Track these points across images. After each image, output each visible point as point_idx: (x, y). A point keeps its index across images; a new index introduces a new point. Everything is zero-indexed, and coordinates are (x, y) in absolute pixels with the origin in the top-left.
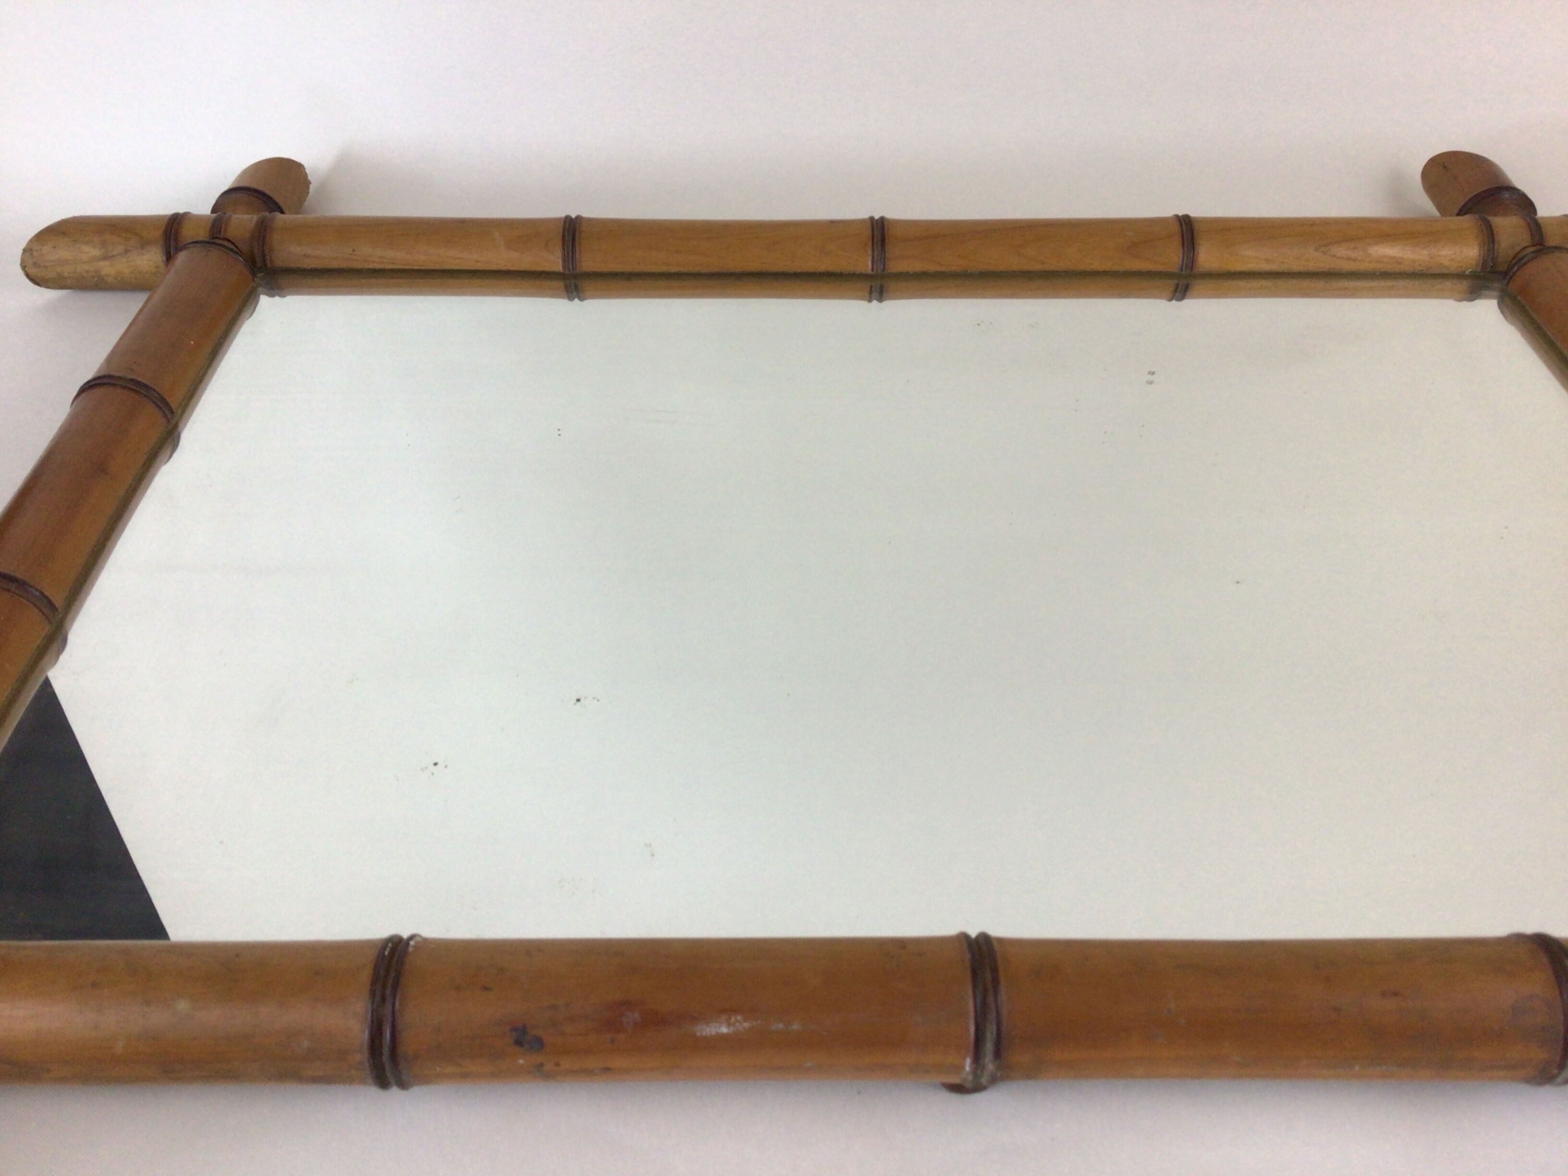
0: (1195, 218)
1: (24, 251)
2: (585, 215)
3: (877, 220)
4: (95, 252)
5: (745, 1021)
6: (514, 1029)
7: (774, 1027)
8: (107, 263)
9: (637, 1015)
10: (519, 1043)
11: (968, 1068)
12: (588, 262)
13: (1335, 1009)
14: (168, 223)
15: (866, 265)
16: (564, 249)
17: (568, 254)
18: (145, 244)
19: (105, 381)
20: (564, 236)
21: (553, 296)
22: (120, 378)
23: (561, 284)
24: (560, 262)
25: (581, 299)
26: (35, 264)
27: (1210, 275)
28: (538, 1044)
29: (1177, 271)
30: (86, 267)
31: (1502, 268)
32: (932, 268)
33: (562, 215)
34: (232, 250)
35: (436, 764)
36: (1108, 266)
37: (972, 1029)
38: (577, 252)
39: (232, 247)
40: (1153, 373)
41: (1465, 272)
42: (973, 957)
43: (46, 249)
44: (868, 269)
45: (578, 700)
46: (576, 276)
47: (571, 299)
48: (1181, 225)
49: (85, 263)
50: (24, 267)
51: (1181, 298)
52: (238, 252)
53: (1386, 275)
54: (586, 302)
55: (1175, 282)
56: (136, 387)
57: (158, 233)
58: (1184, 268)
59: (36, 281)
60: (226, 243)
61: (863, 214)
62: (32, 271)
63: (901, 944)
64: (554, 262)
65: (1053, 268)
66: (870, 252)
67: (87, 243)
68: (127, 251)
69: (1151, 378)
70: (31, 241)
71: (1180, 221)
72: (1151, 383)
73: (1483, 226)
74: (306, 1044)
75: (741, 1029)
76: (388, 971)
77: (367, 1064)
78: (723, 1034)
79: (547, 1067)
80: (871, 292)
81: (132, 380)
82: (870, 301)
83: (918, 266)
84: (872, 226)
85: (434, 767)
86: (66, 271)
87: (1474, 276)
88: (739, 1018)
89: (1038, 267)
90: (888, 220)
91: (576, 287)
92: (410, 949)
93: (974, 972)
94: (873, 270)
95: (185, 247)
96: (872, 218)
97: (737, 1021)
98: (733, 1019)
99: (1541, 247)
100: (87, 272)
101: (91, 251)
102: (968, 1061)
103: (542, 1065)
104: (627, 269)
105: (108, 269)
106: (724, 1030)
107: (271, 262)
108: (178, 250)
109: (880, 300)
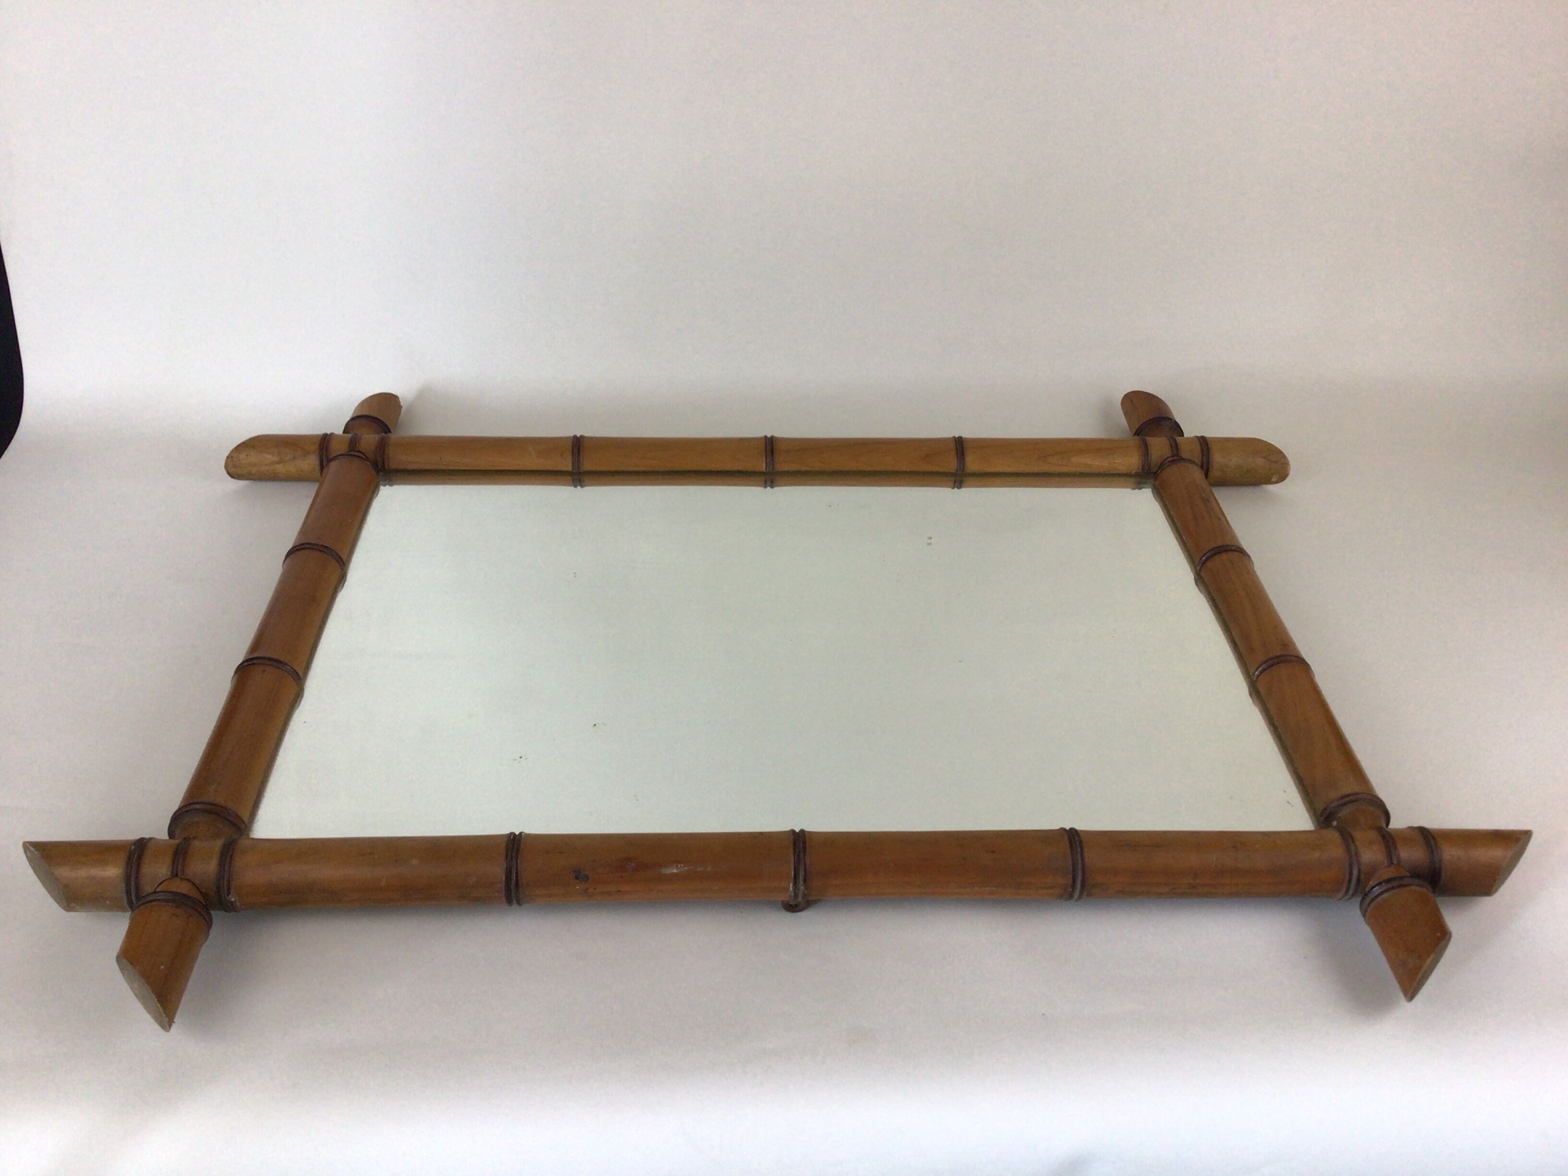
0: (965, 438)
1: (228, 457)
2: (586, 435)
3: (769, 438)
4: (275, 459)
5: (685, 866)
6: (575, 871)
7: (699, 870)
8: (281, 465)
9: (633, 864)
10: (577, 878)
11: (791, 889)
12: (587, 465)
13: (964, 858)
14: (321, 439)
15: (762, 467)
16: (573, 456)
17: (575, 459)
18: (306, 454)
19: (307, 546)
20: (573, 450)
21: (565, 485)
22: (315, 544)
23: (570, 478)
24: (571, 464)
25: (582, 486)
26: (234, 466)
27: (974, 475)
28: (586, 878)
29: (954, 472)
30: (267, 468)
31: (1154, 471)
32: (803, 468)
33: (572, 435)
34: (363, 459)
35: (521, 757)
36: (913, 469)
37: (793, 873)
38: (581, 459)
39: (362, 455)
40: (931, 538)
41: (1131, 473)
42: (794, 838)
43: (242, 456)
44: (764, 469)
45: (595, 725)
46: (579, 474)
47: (575, 486)
48: (956, 444)
49: (266, 465)
50: (226, 467)
51: (959, 487)
52: (367, 459)
53: (1082, 475)
54: (585, 488)
55: (954, 478)
56: (324, 549)
57: (316, 447)
58: (958, 469)
59: (232, 475)
60: (359, 454)
61: (761, 434)
62: (232, 470)
63: (761, 834)
64: (567, 465)
65: (878, 469)
66: (764, 459)
67: (269, 454)
68: (294, 458)
69: (929, 541)
70: (232, 451)
71: (956, 441)
72: (930, 544)
73: (1143, 446)
74: (474, 879)
75: (683, 870)
76: (513, 845)
77: (504, 889)
78: (674, 873)
79: (591, 890)
80: (765, 482)
81: (322, 546)
82: (765, 487)
83: (794, 467)
84: (766, 442)
85: (520, 759)
86: (254, 470)
87: (1137, 475)
88: (682, 865)
89: (870, 469)
90: (775, 437)
91: (580, 481)
92: (523, 837)
93: (794, 844)
94: (766, 470)
95: (335, 458)
96: (766, 437)
97: (681, 867)
98: (679, 865)
99: (1177, 458)
100: (268, 471)
101: (270, 458)
102: (791, 885)
103: (587, 889)
104: (613, 469)
105: (280, 469)
106: (675, 871)
107: (388, 465)
108: (329, 461)
109: (772, 487)
